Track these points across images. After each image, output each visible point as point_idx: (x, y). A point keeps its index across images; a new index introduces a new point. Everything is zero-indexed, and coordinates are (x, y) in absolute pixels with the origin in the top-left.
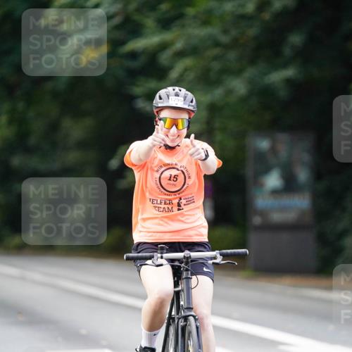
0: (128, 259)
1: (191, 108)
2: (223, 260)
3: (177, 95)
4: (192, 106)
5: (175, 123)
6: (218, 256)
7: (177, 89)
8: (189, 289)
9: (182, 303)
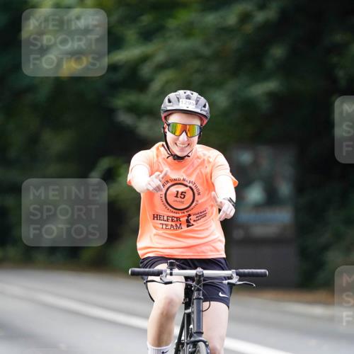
0: (134, 274)
2: (239, 281)
6: (234, 275)
8: (200, 311)
9: (191, 326)
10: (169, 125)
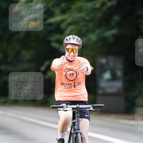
0: (53, 108)
1: (80, 44)
2: (93, 109)
3: (74, 38)
4: (80, 43)
5: (73, 50)
6: (91, 107)
7: (74, 36)
8: (78, 121)
9: (75, 127)
10: (66, 49)
